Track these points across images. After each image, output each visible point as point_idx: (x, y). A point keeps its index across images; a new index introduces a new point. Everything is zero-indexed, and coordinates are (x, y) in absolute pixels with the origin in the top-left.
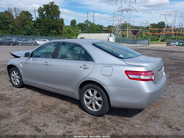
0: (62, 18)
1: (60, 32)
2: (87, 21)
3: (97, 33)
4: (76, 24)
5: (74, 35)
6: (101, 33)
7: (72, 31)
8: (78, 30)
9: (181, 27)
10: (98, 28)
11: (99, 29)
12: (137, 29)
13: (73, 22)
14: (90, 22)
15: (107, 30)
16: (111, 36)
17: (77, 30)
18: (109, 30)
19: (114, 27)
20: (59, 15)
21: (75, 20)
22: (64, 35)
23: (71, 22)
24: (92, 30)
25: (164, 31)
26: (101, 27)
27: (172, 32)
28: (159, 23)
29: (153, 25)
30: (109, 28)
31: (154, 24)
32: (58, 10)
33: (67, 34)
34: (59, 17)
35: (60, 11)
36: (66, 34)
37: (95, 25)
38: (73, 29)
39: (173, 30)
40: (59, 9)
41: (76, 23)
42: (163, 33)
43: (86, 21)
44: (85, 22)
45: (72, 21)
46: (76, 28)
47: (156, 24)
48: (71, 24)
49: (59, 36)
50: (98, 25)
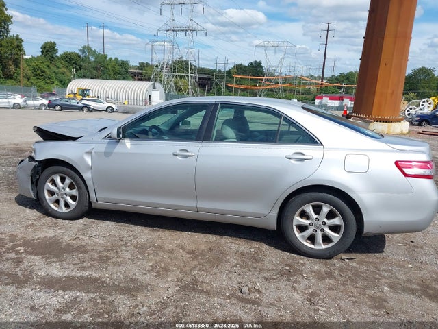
0: (18, 36)
1: (11, 73)
2: (87, 49)
3: (115, 79)
4: (58, 54)
5: (53, 82)
6: (124, 79)
7: (48, 71)
8: (64, 69)
9: (292, 75)
10: (118, 68)
11: (120, 71)
12: (205, 74)
13: (48, 49)
14: (95, 51)
15: (138, 74)
16: (154, 88)
17: (61, 70)
18: (142, 73)
19: (157, 66)
20: (8, 25)
21: (55, 44)
22: (25, 81)
23: (44, 47)
24: (102, 71)
25: (263, 82)
26: (124, 65)
27: (280, 85)
28: (251, 64)
29: (240, 69)
30: (142, 69)
31: (241, 65)
32: (4, 14)
33: (33, 79)
34: (8, 32)
35: (12, 17)
36: (29, 79)
37: (111, 59)
38: (48, 66)
39: (281, 81)
40: (6, 9)
41: (56, 51)
42: (262, 87)
43: (84, 48)
44: (81, 50)
45: (46, 44)
46: (58, 64)
47: (245, 67)
48: (42, 52)
49: (10, 82)
50: (116, 59)
